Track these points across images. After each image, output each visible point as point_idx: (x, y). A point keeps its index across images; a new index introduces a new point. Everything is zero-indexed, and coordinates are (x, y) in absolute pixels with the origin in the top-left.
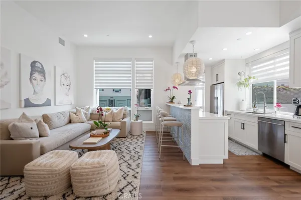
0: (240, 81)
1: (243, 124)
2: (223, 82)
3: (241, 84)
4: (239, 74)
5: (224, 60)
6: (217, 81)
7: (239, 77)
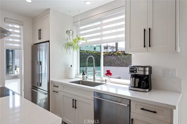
0: (69, 41)
1: (74, 101)
2: (49, 41)
3: (69, 45)
4: (68, 32)
5: (49, 9)
6: (40, 39)
7: (67, 36)
